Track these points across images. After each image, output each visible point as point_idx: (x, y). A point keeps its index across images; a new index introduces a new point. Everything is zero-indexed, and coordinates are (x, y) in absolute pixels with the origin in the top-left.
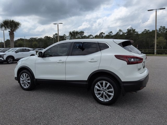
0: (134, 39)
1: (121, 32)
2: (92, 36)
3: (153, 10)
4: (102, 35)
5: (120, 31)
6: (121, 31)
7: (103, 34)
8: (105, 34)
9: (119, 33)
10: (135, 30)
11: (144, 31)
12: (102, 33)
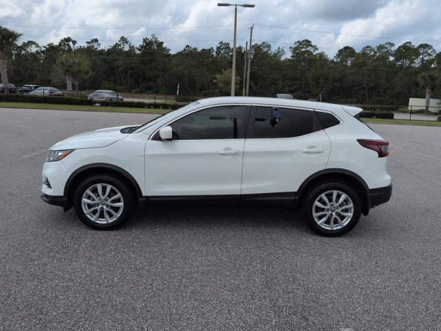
0: (161, 67)
1: (126, 45)
2: (37, 46)
3: (231, 5)
4: (68, 45)
5: (124, 40)
6: (127, 42)
7: (71, 43)
8: (76, 45)
9: (119, 45)
10: (162, 43)
11: (185, 50)
12: (68, 40)
